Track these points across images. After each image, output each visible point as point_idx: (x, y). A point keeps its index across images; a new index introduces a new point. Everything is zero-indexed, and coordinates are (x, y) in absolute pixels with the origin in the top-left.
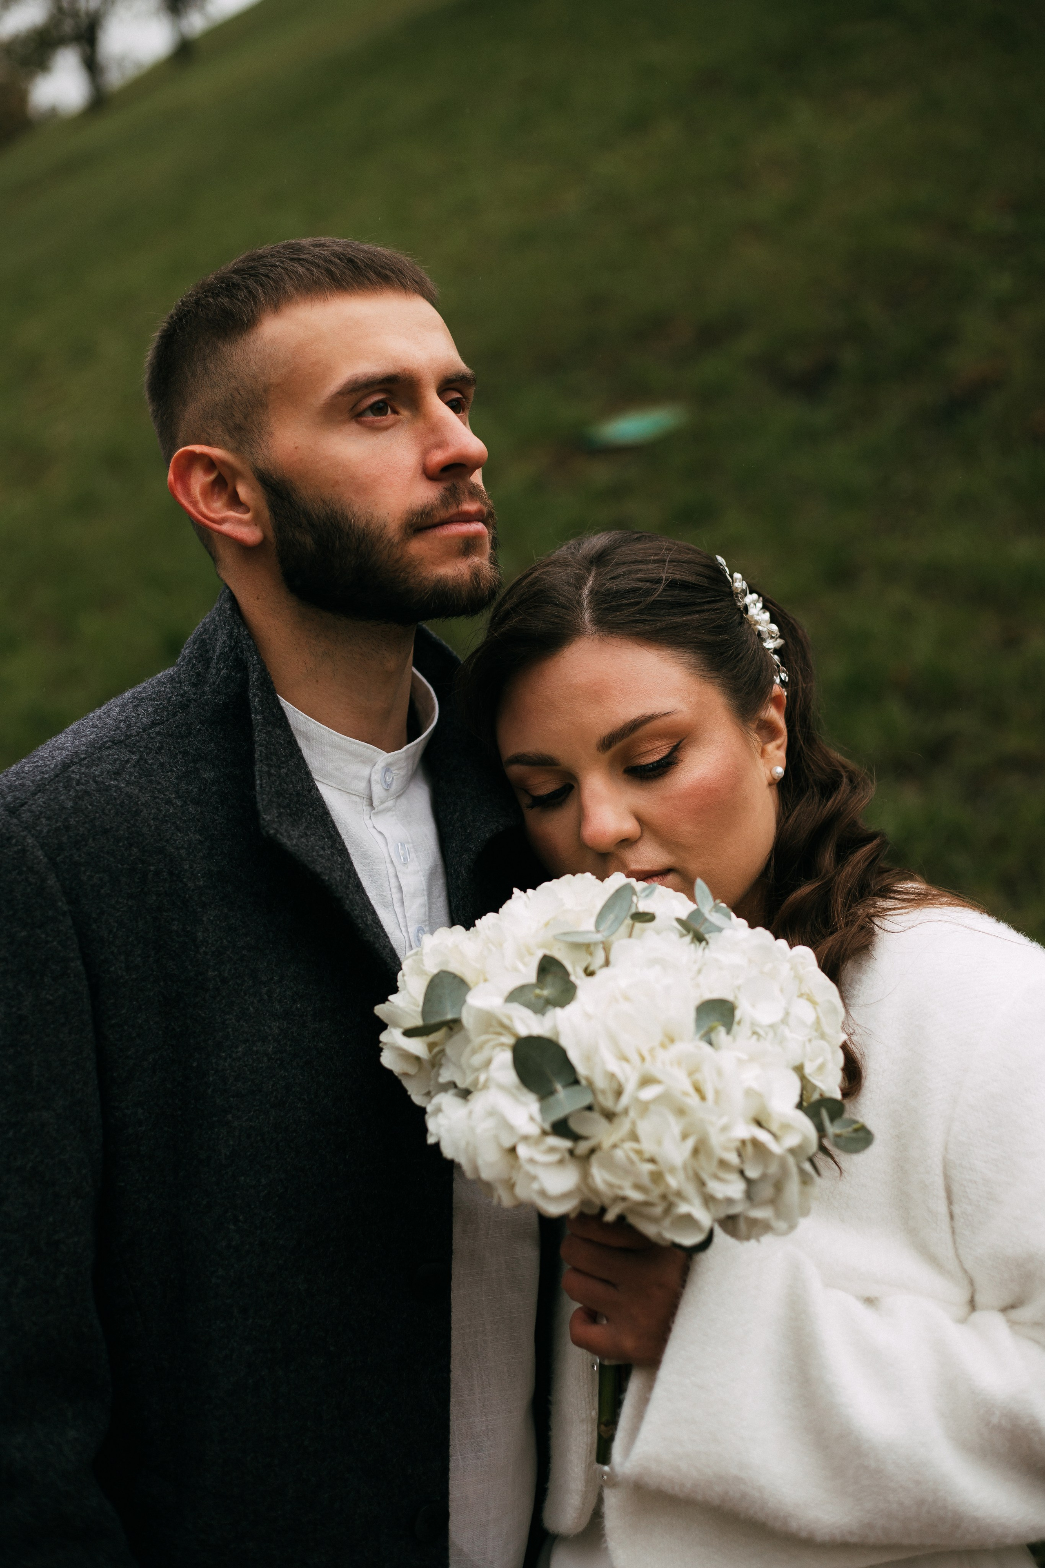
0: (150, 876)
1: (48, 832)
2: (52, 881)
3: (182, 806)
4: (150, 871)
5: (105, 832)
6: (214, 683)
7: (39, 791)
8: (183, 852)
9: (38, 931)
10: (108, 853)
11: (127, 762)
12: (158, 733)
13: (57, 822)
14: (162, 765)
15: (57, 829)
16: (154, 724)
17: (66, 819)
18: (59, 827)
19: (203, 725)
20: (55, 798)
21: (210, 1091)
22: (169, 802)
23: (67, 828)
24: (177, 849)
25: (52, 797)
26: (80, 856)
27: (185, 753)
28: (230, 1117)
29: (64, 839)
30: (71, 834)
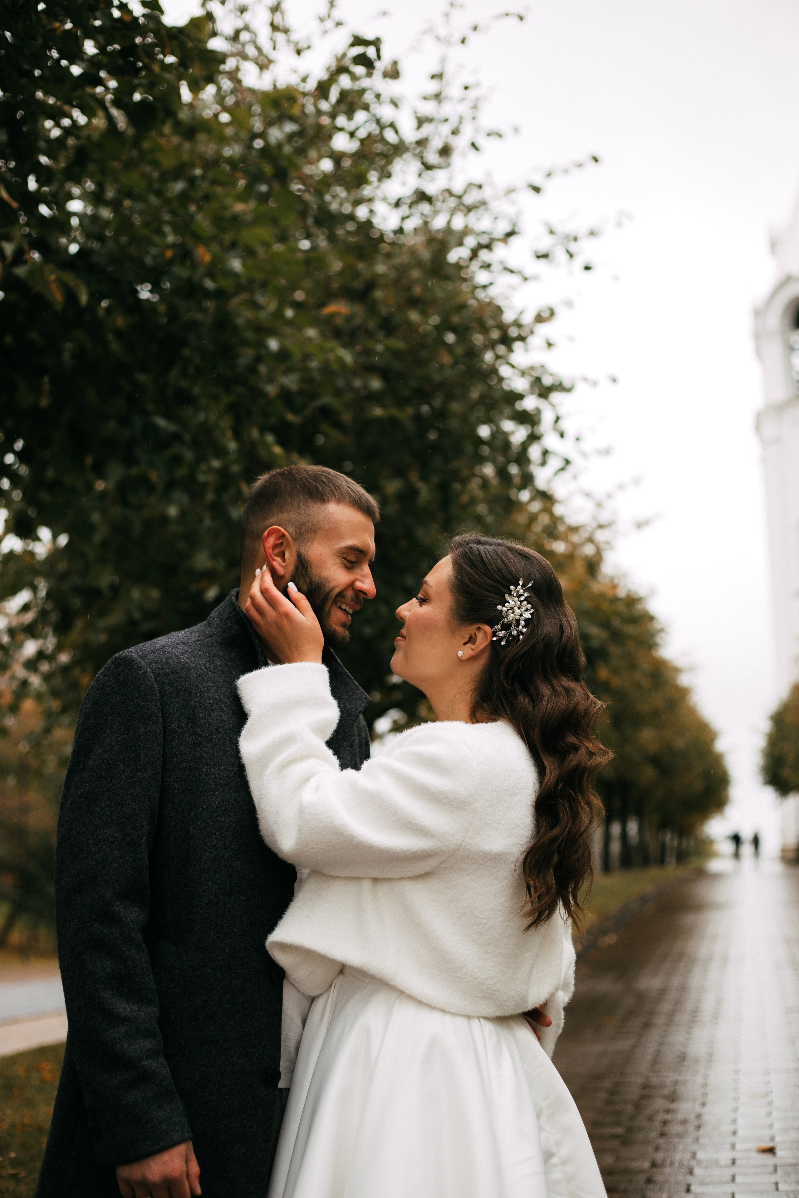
0: (192, 694)
1: (155, 668)
2: (156, 686)
3: (206, 672)
4: (193, 692)
5: (177, 673)
6: (224, 628)
7: (153, 653)
8: (205, 689)
9: (149, 704)
10: (177, 681)
11: (187, 651)
12: (199, 644)
13: (159, 665)
14: (200, 656)
15: (159, 668)
16: (198, 641)
17: (162, 665)
18: (159, 667)
19: (218, 644)
20: (159, 656)
21: (210, 781)
22: (202, 669)
23: (163, 669)
24: (203, 687)
25: (158, 656)
26: (166, 680)
27: (209, 653)
28: (217, 793)
29: (161, 672)
30: (164, 671)
